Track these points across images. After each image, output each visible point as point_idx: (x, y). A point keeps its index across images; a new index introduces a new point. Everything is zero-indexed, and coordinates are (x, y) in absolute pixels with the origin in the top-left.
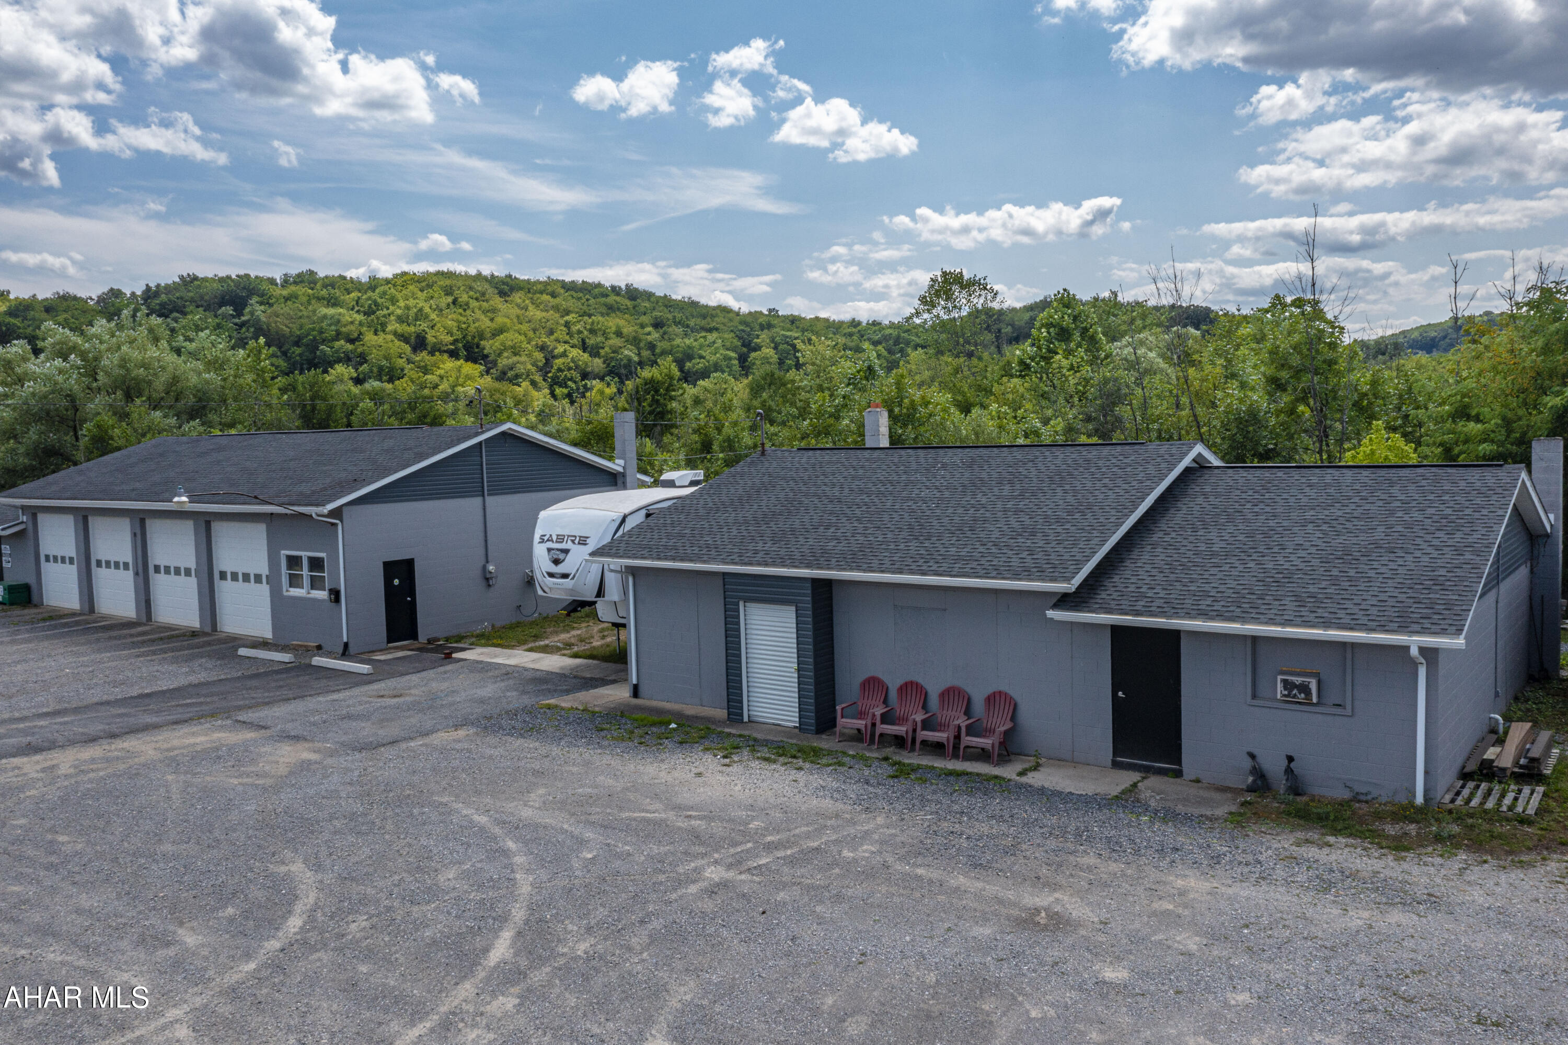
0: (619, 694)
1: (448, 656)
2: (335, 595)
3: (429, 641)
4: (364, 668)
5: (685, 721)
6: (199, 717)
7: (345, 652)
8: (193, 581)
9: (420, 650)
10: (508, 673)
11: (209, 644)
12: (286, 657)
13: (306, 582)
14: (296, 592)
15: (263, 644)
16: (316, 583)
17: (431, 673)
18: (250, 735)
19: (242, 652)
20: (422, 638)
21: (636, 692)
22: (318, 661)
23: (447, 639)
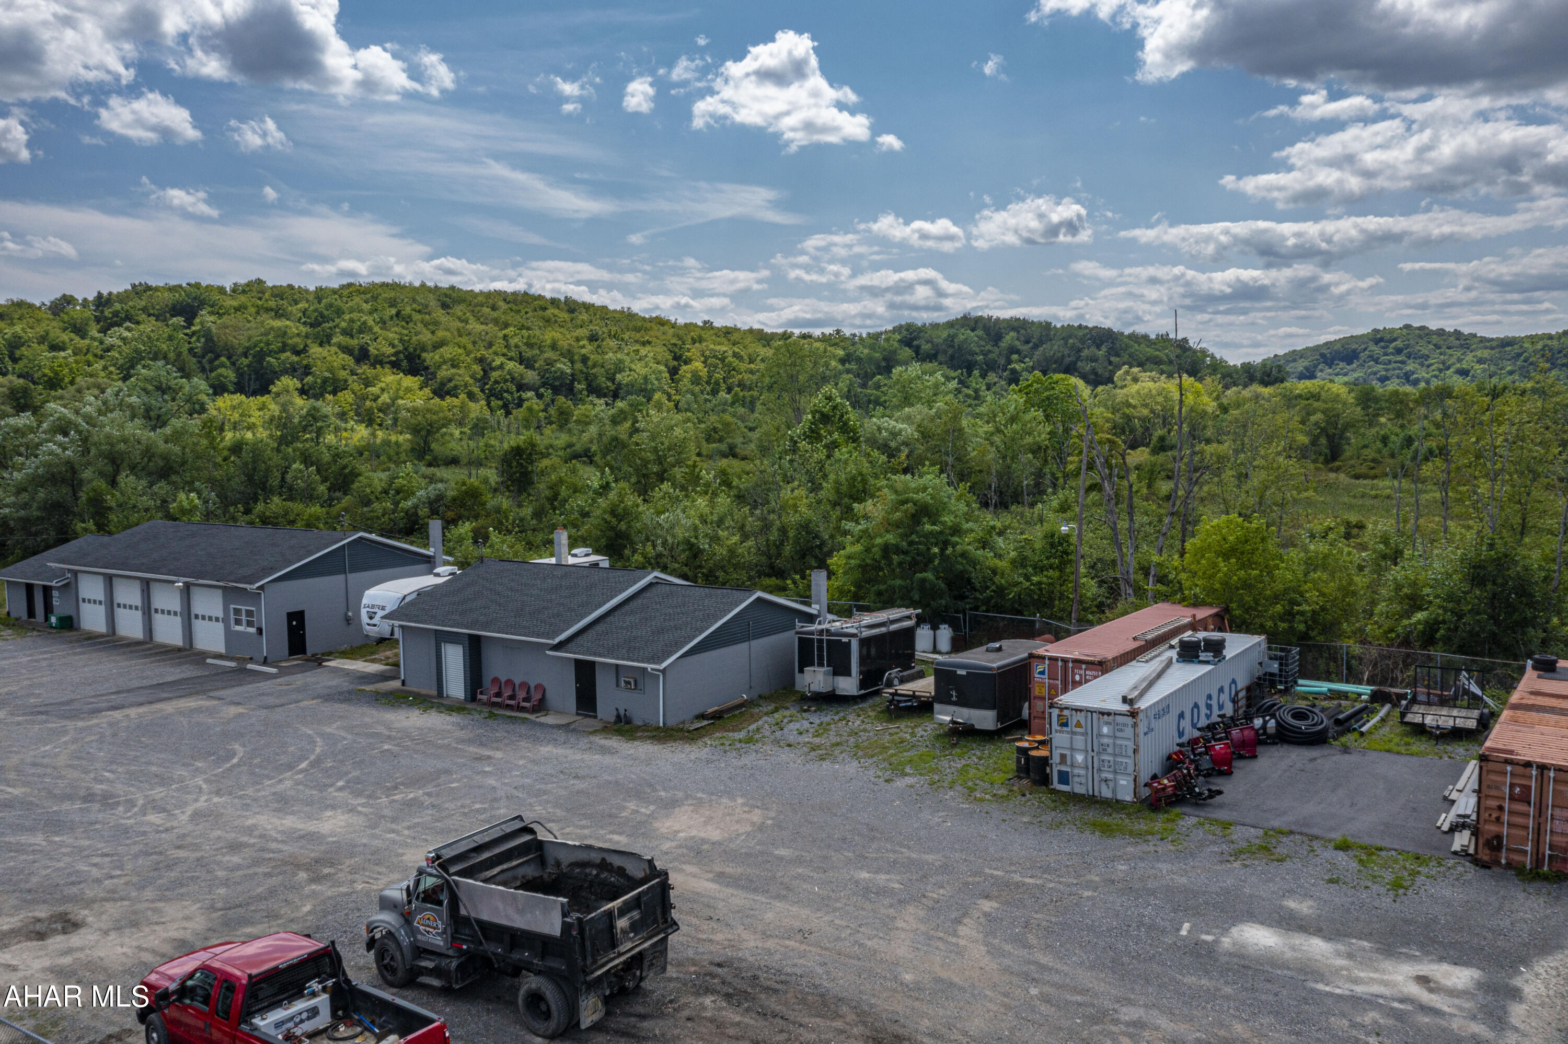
0: (396, 684)
1: (320, 664)
2: (260, 631)
3: (313, 655)
4: (274, 670)
5: (417, 696)
6: (190, 695)
7: (265, 662)
8: (178, 619)
9: (307, 660)
10: (347, 673)
11: (189, 656)
12: (233, 664)
13: (244, 623)
14: (238, 628)
15: (219, 656)
16: (250, 624)
17: (308, 674)
18: (215, 702)
19: (209, 661)
20: (309, 653)
21: (403, 683)
22: (250, 666)
23: (323, 654)
